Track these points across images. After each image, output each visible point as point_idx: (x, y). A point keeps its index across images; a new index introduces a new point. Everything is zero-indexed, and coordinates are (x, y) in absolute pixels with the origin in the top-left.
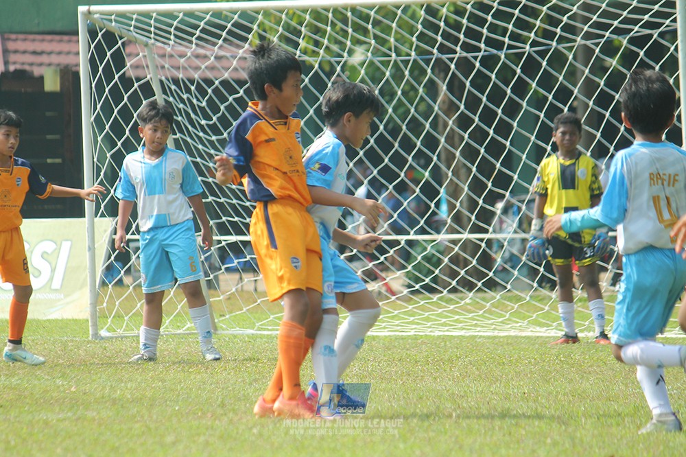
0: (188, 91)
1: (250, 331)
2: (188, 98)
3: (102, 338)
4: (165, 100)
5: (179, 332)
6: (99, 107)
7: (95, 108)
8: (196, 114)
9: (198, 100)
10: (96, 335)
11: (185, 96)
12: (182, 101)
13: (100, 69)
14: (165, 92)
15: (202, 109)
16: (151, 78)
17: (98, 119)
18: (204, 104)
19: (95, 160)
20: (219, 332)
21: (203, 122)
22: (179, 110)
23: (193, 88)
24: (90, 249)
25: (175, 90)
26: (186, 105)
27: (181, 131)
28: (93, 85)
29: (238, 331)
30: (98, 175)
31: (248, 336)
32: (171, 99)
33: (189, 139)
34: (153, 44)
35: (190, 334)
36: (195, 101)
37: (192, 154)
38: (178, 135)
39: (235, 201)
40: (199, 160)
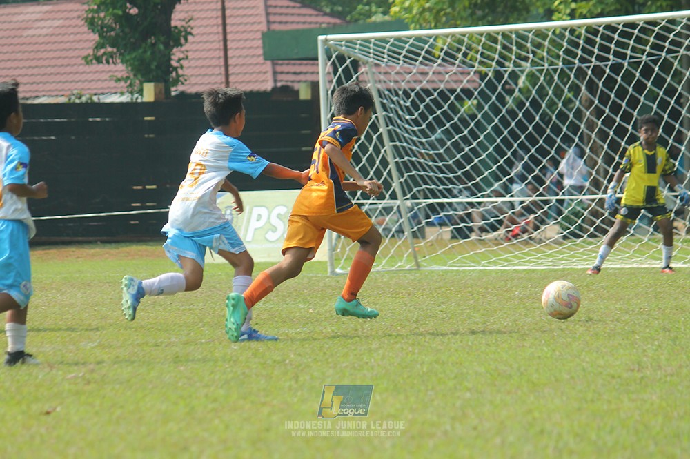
0: (397, 95)
1: (445, 268)
2: (397, 101)
3: (337, 274)
4: (381, 102)
5: (393, 269)
8: (403, 112)
9: (404, 101)
10: (333, 272)
11: (395, 99)
12: (393, 102)
13: (334, 81)
14: (381, 96)
15: (407, 108)
18: (408, 104)
20: (422, 268)
21: (408, 117)
22: (391, 108)
23: (400, 93)
25: (388, 95)
26: (395, 104)
27: (393, 125)
28: (329, 93)
29: (435, 267)
31: (442, 271)
32: (385, 101)
33: (398, 130)
34: (372, 62)
35: (400, 270)
36: (402, 102)
37: (401, 142)
38: (390, 127)
39: (431, 174)
40: (405, 144)
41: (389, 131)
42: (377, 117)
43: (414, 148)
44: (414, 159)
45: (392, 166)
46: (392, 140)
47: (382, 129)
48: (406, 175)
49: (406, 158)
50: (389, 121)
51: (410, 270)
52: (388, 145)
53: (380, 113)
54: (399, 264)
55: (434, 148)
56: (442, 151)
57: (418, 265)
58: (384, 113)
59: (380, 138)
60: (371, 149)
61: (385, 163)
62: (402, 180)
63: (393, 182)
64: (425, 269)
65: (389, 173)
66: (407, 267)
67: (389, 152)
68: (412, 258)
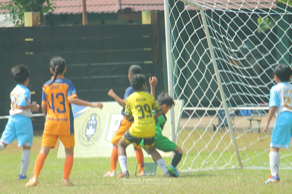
0: (224, 33)
1: (262, 168)
2: (224, 37)
4: (211, 38)
5: (221, 168)
6: (175, 44)
7: (173, 44)
8: (228, 46)
9: (229, 38)
11: (222, 36)
12: (221, 39)
13: (176, 22)
14: (211, 34)
15: (232, 43)
16: (203, 27)
17: (175, 51)
18: (233, 40)
19: (174, 73)
20: (244, 168)
21: (233, 50)
22: (219, 44)
23: (226, 32)
24: (172, 123)
25: (217, 33)
26: (222, 41)
27: (220, 56)
28: (172, 32)
29: (254, 167)
30: (175, 82)
31: (260, 170)
32: (214, 38)
33: (224, 60)
34: (204, 8)
35: (228, 170)
36: (227, 39)
37: (226, 69)
38: (219, 58)
39: (251, 95)
40: (230, 72)
41: (217, 61)
42: (208, 51)
43: (237, 74)
44: (237, 83)
45: (220, 88)
46: (220, 68)
47: (213, 60)
48: (231, 95)
49: (231, 82)
50: (218, 54)
51: (235, 169)
52: (217, 72)
53: (211, 47)
54: (227, 164)
55: (253, 74)
56: (259, 77)
57: (241, 165)
58: (214, 47)
59: (211, 67)
60: (204, 75)
61: (215, 86)
62: (228, 99)
63: (221, 101)
64: (246, 168)
65: (218, 94)
66: (233, 167)
67: (218, 78)
68: (236, 160)
